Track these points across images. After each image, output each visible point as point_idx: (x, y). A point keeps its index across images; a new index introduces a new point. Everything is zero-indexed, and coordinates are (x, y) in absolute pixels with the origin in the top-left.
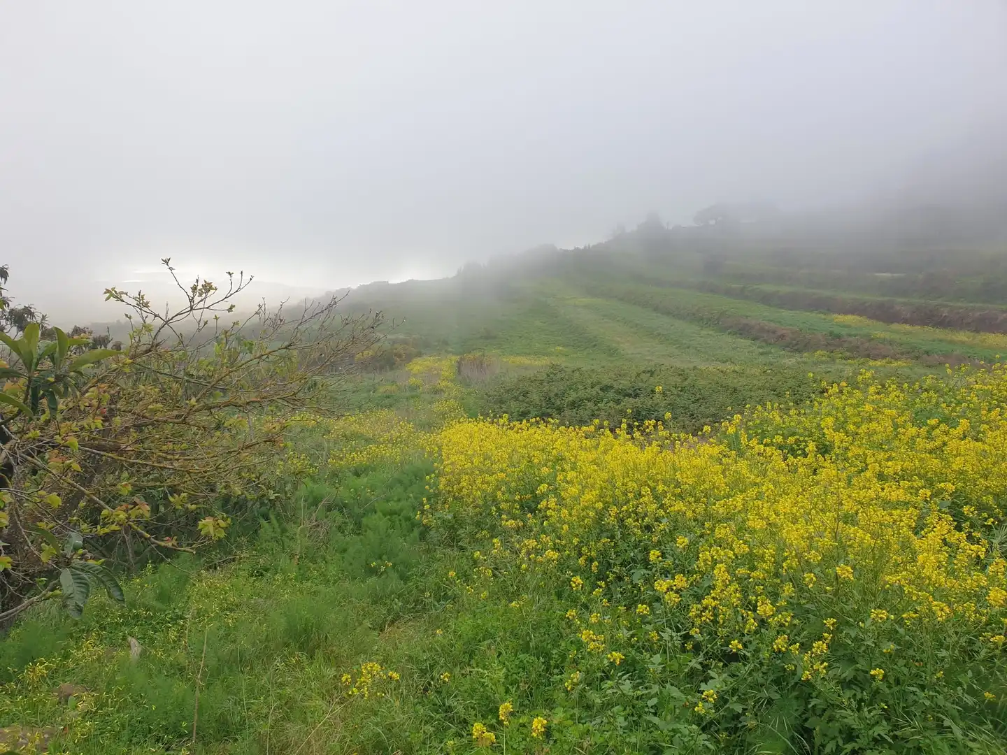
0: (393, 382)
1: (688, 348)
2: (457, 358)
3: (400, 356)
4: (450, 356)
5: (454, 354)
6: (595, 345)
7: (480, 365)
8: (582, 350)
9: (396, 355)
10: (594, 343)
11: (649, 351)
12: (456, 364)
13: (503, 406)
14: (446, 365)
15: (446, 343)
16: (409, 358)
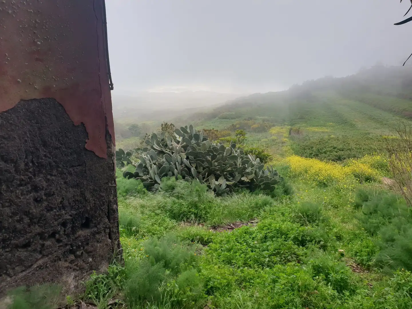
0: (266, 138)
1: (385, 125)
2: (289, 127)
3: (267, 126)
4: (286, 126)
5: (288, 125)
6: (346, 123)
7: (298, 132)
8: (340, 125)
9: (266, 126)
10: (345, 122)
11: (368, 126)
12: (289, 130)
13: (305, 150)
14: (285, 130)
15: (284, 121)
16: (270, 127)
